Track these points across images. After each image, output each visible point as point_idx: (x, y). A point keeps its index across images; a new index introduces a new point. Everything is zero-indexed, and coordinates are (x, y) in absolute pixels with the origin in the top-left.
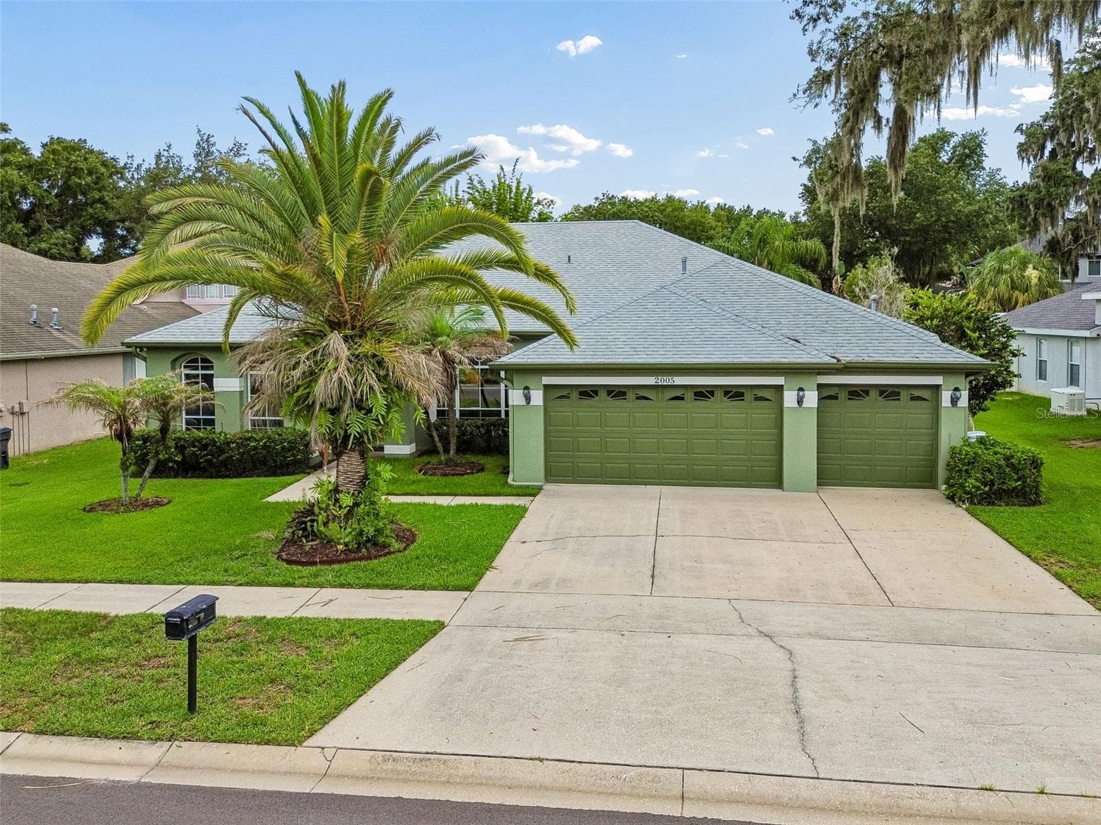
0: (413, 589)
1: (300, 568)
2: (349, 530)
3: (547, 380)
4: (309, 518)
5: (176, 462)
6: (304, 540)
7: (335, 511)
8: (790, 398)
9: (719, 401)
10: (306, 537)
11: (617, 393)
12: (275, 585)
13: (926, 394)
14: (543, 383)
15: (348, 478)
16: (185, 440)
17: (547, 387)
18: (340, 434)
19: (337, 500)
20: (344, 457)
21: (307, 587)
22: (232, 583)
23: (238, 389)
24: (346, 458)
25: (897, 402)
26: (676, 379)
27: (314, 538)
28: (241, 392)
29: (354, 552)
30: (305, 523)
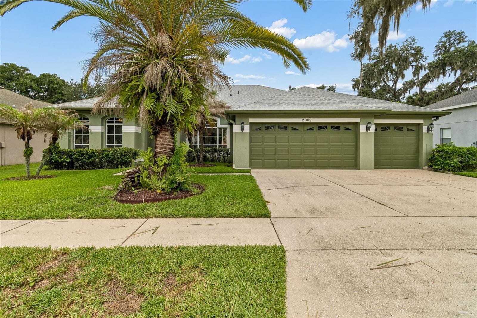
0: (222, 217)
1: (130, 205)
2: (164, 180)
3: (251, 120)
4: (136, 175)
5: (67, 162)
6: (133, 188)
7: (155, 169)
8: (363, 128)
9: (329, 131)
10: (134, 186)
11: (283, 127)
12: (110, 217)
13: (413, 128)
14: (250, 121)
15: (162, 148)
16: (72, 152)
17: (251, 124)
18: (160, 114)
19: (155, 162)
20: (160, 135)
21: (136, 218)
22: (73, 217)
23: (101, 131)
24: (162, 136)
25: (402, 132)
26: (312, 119)
27: (140, 187)
28: (102, 133)
29: (169, 194)
30: (133, 178)
